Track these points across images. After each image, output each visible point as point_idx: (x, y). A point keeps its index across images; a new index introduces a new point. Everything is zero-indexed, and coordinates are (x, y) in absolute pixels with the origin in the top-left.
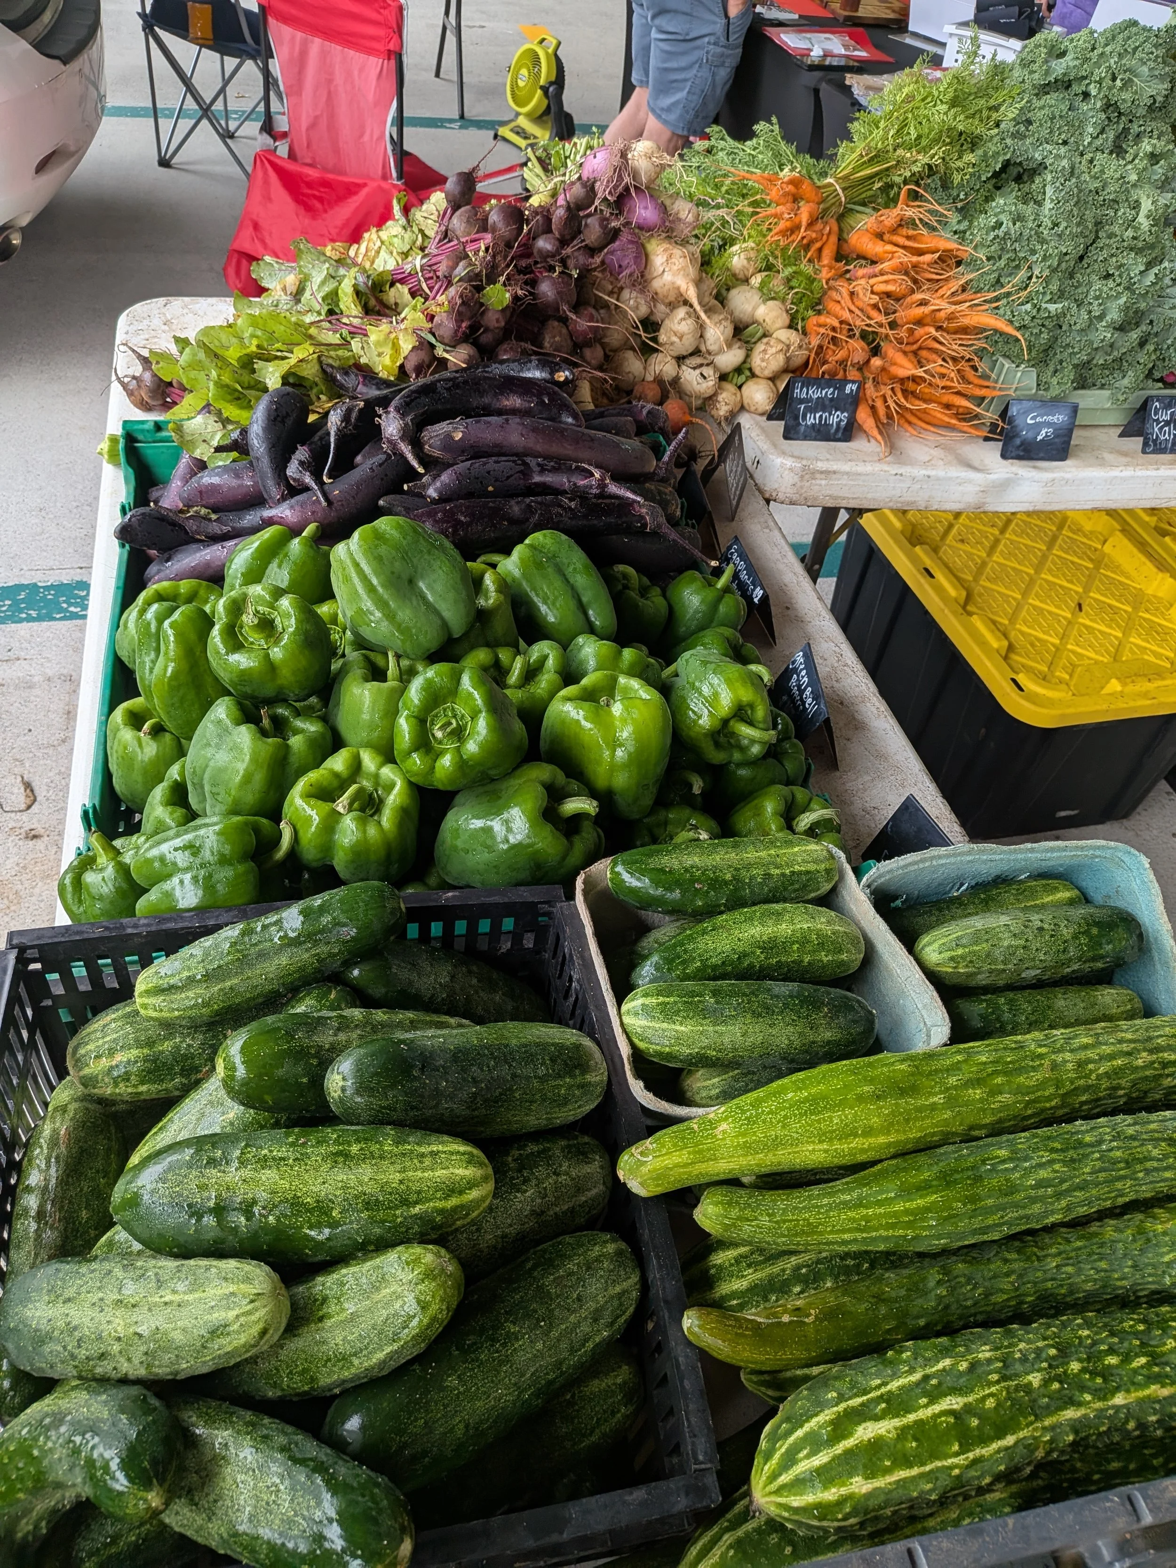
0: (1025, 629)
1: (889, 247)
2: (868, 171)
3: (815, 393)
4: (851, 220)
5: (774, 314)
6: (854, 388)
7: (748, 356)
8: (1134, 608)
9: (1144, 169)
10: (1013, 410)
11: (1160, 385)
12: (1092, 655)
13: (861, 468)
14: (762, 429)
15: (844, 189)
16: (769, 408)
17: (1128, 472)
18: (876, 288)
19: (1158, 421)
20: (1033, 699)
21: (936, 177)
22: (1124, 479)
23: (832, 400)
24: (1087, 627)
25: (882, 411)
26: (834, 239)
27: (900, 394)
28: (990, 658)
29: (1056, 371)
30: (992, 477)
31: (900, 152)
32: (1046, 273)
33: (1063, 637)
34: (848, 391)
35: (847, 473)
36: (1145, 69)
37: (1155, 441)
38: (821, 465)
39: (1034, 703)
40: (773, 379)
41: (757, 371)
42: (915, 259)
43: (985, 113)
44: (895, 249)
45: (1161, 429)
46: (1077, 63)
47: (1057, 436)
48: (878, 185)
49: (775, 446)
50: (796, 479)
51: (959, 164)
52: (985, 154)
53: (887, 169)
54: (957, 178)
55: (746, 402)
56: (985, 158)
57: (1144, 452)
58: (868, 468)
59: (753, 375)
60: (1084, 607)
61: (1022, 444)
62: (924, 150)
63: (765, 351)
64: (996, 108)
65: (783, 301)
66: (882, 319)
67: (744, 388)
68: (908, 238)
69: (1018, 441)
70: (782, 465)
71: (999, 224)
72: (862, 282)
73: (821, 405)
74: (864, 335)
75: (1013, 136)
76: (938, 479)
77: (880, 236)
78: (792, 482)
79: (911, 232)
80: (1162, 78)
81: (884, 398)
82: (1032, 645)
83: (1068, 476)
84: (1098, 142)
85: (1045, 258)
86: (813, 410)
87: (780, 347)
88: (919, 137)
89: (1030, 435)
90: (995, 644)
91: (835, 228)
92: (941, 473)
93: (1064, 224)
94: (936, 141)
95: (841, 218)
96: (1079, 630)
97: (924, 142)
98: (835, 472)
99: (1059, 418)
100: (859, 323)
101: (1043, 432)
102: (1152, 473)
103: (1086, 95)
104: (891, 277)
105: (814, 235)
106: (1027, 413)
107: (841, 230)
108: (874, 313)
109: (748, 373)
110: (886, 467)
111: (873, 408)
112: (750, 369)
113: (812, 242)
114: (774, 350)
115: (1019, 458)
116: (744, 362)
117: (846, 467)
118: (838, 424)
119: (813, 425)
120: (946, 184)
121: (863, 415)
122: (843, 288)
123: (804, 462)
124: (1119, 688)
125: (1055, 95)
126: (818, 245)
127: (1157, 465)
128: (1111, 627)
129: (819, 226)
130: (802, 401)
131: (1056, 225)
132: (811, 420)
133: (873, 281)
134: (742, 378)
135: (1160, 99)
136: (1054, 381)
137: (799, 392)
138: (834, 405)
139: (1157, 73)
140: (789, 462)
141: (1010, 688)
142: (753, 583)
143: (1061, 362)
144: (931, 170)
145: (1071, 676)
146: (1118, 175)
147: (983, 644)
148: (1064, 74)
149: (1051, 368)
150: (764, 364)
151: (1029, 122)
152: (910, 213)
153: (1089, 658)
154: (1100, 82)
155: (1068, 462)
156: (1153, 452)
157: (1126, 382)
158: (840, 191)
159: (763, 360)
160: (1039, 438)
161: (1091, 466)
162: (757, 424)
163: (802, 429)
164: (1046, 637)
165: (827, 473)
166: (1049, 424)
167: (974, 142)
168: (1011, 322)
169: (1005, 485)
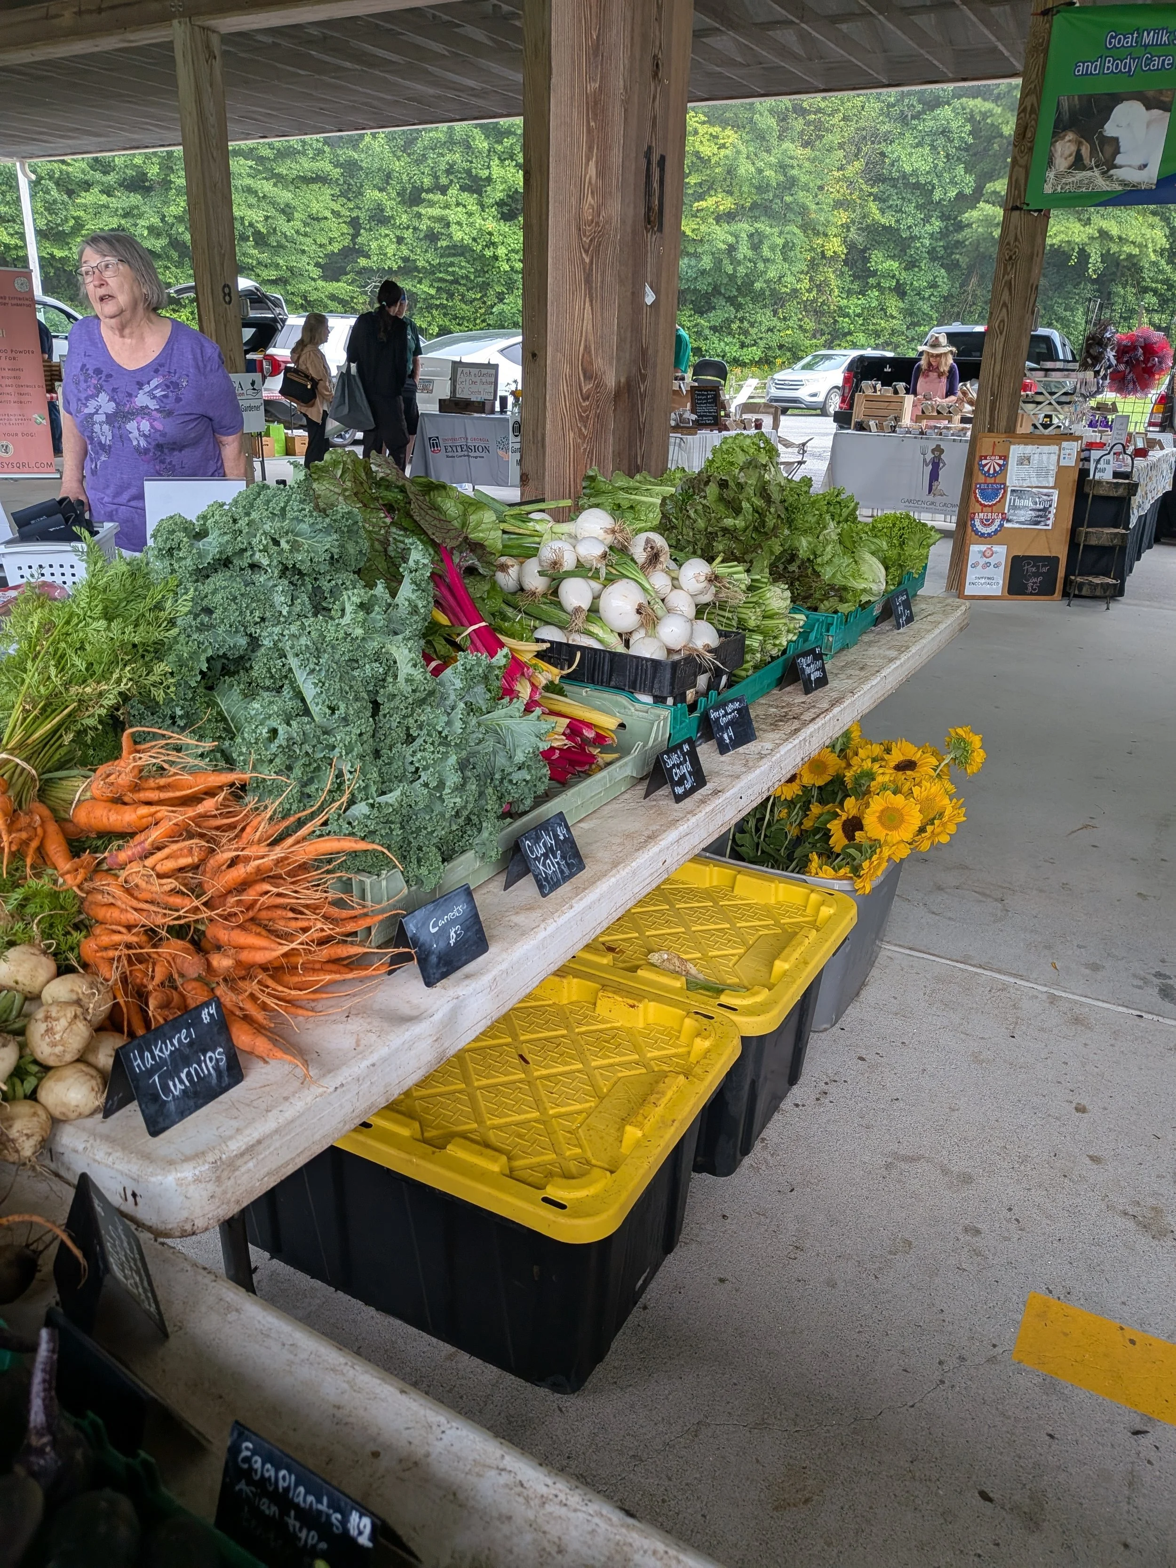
0: (497, 1121)
1: (144, 810)
2: (47, 727)
3: (163, 1051)
4: (59, 793)
5: (27, 966)
6: (213, 1011)
7: (22, 1047)
8: (567, 1028)
9: (365, 620)
10: (411, 928)
11: (509, 820)
12: (578, 1107)
13: (290, 1111)
14: (107, 1138)
15: (27, 760)
16: (100, 1101)
17: (552, 927)
18: (161, 868)
19: (537, 859)
20: (581, 1210)
21: (134, 702)
22: (551, 936)
23: (191, 1044)
24: (547, 1077)
25: (259, 1016)
26: (52, 828)
27: (270, 982)
28: (501, 1189)
29: (419, 861)
30: (437, 1017)
31: (73, 690)
32: (358, 765)
33: (538, 1104)
34: (206, 1018)
35: (276, 1131)
36: (304, 527)
37: (546, 879)
38: (235, 1146)
39: (588, 1215)
40: (82, 1059)
41: (51, 1062)
42: (191, 812)
43: (150, 616)
44: (153, 809)
45: (544, 865)
46: (226, 538)
47: (466, 929)
48: (68, 738)
49: (147, 1157)
50: (211, 1187)
51: (152, 678)
52: (180, 658)
53: (69, 715)
54: (159, 695)
55: (57, 1113)
56: (181, 663)
57: (544, 895)
58: (298, 1105)
59: (46, 1069)
60: (528, 1057)
61: (440, 958)
62: (105, 676)
63: (49, 1031)
64: (158, 607)
65: (31, 941)
66: (190, 903)
67: (43, 1095)
68: (160, 788)
69: (434, 959)
70: (180, 1182)
71: (274, 732)
72: (135, 867)
73: (181, 1059)
74: (179, 932)
75: (199, 630)
76: (384, 1060)
77: (118, 801)
78: (206, 1195)
79: (162, 781)
80: (327, 531)
81: (253, 997)
82: (520, 1136)
83: (504, 966)
84: (297, 609)
85: (349, 750)
86: (174, 1073)
87: (70, 1012)
88: (90, 665)
89: (442, 944)
90: (496, 1168)
91: (46, 812)
92: (384, 1051)
93: (342, 706)
94: (114, 662)
95: (42, 795)
96: (544, 1085)
97: (98, 669)
98: (259, 1142)
99: (459, 910)
100: (160, 919)
101: (452, 934)
102: (570, 914)
103: (254, 567)
104: (175, 847)
105: (24, 835)
106: (425, 924)
107: (53, 810)
108: (177, 900)
109: (34, 1069)
110: (316, 1090)
111: (247, 1019)
112: (36, 1062)
113: (26, 843)
114: (63, 1023)
115: (445, 975)
116: (21, 1057)
117: (270, 1124)
118: (217, 1068)
119: (184, 1092)
120: (152, 707)
121: (242, 1037)
122: (111, 887)
123: (211, 1158)
124: (639, 1134)
125: (220, 575)
126: (34, 844)
127: (565, 901)
128: (566, 1064)
129: (24, 820)
130: (150, 1072)
131: (333, 709)
132: (177, 1088)
133: (149, 862)
134: (30, 1082)
135: (335, 550)
136: (424, 871)
137: (140, 1063)
138: (199, 1047)
139: (320, 526)
140: (188, 1172)
141: (549, 1213)
142: (335, 1506)
143: (420, 849)
144: (124, 697)
145: (581, 1147)
146: (341, 635)
147: (482, 1176)
148: (221, 553)
149: (414, 859)
150: (58, 1049)
151: (209, 611)
152: (145, 759)
153: (579, 1112)
154: (265, 550)
155: (492, 950)
156: (551, 891)
157: (485, 834)
158: (24, 765)
159: (54, 1045)
160: (452, 942)
161: (516, 941)
162: (94, 1134)
163: (172, 1107)
164: (523, 1117)
165: (250, 1150)
166: (452, 923)
167: (159, 650)
168: (352, 834)
169: (453, 1017)
